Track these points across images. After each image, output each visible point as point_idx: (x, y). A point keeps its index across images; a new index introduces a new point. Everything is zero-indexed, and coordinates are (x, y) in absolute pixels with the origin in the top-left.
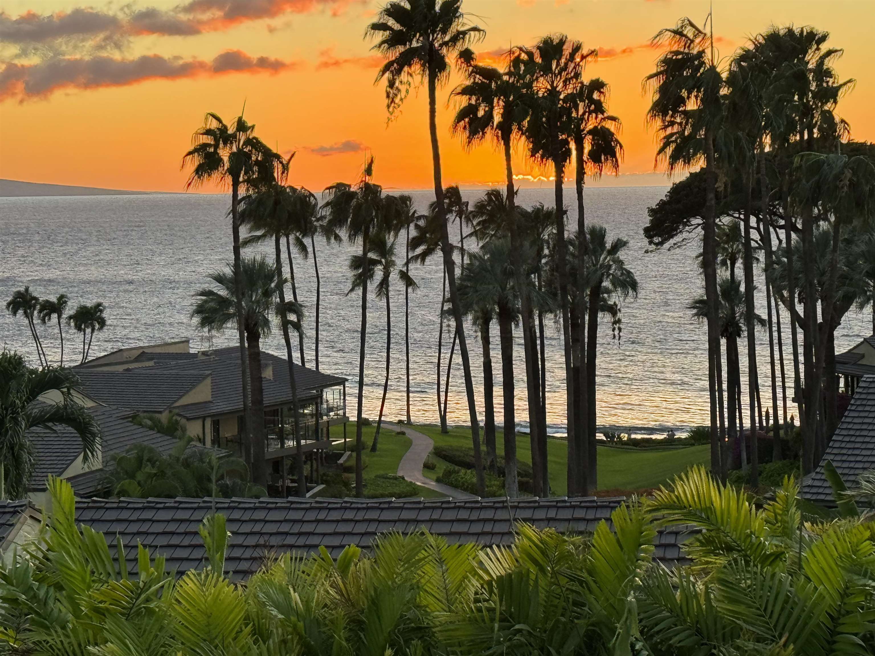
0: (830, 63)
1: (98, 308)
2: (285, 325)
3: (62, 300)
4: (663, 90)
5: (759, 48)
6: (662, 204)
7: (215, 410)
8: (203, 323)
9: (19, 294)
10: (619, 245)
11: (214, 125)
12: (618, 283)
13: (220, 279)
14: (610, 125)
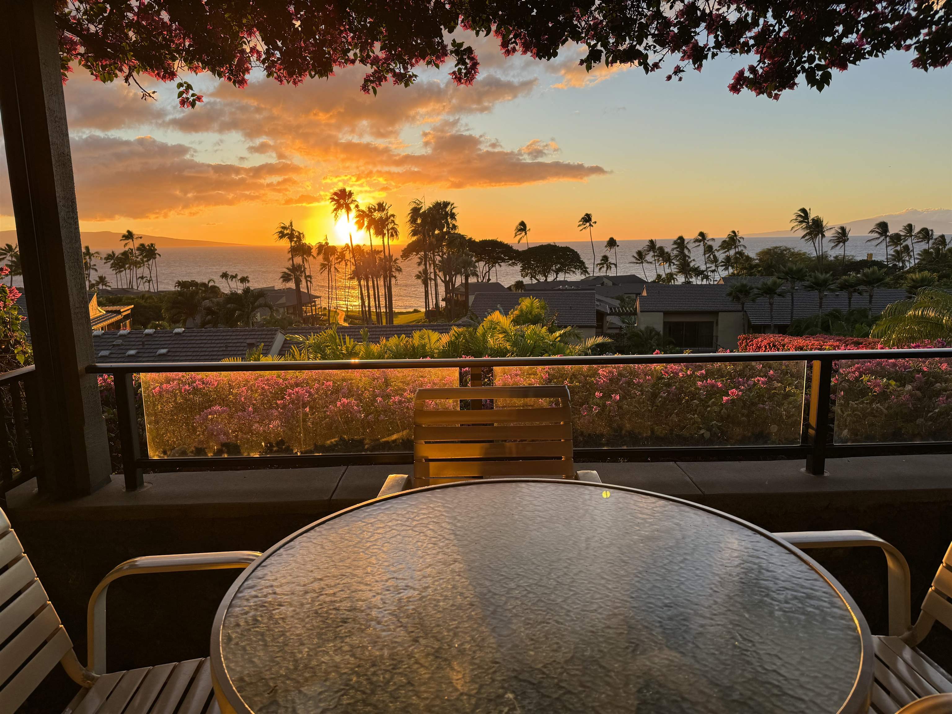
0: (454, 211)
1: (247, 277)
2: (307, 281)
3: (236, 275)
4: (412, 217)
5: (434, 206)
6: (405, 249)
7: (287, 305)
8: (284, 281)
9: (223, 273)
10: (396, 259)
11: (282, 225)
12: (397, 270)
13: (288, 269)
14: (395, 226)
